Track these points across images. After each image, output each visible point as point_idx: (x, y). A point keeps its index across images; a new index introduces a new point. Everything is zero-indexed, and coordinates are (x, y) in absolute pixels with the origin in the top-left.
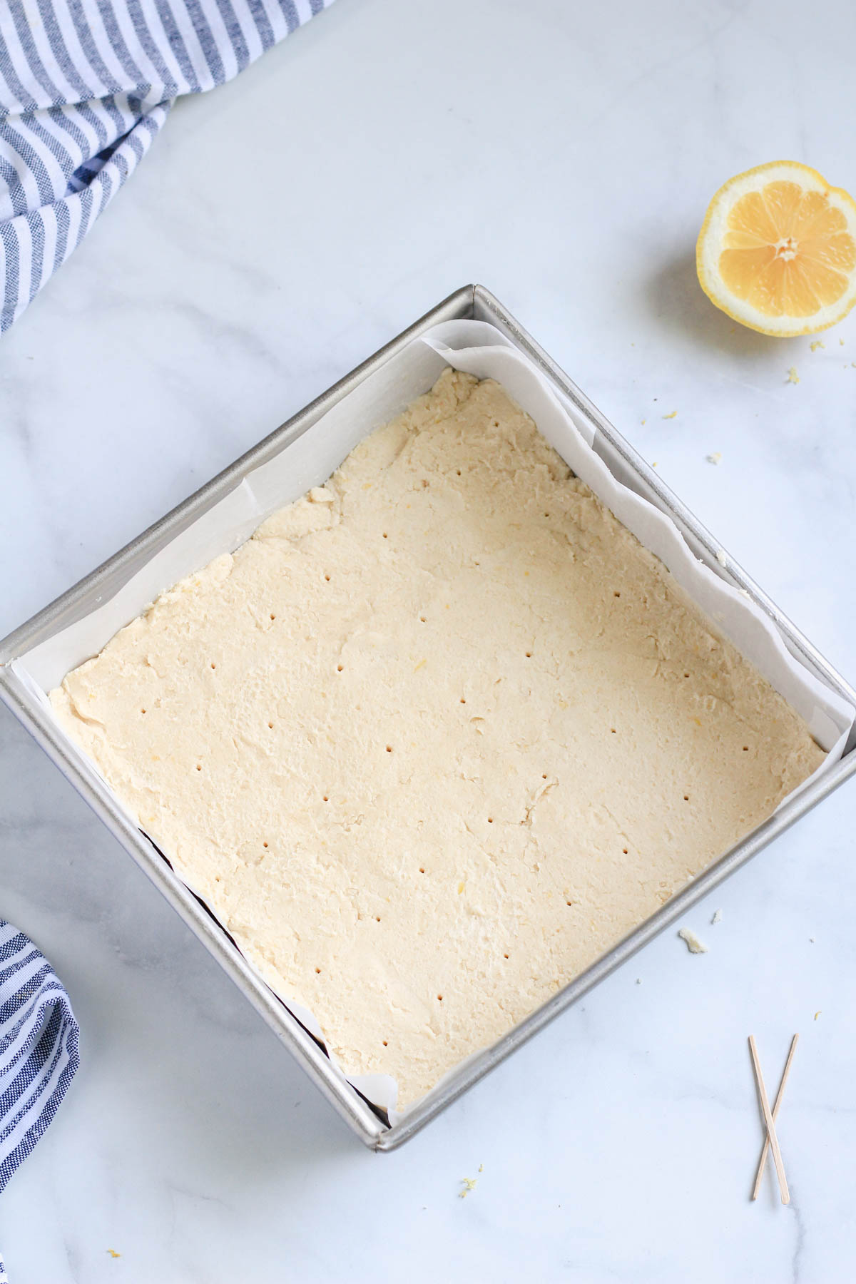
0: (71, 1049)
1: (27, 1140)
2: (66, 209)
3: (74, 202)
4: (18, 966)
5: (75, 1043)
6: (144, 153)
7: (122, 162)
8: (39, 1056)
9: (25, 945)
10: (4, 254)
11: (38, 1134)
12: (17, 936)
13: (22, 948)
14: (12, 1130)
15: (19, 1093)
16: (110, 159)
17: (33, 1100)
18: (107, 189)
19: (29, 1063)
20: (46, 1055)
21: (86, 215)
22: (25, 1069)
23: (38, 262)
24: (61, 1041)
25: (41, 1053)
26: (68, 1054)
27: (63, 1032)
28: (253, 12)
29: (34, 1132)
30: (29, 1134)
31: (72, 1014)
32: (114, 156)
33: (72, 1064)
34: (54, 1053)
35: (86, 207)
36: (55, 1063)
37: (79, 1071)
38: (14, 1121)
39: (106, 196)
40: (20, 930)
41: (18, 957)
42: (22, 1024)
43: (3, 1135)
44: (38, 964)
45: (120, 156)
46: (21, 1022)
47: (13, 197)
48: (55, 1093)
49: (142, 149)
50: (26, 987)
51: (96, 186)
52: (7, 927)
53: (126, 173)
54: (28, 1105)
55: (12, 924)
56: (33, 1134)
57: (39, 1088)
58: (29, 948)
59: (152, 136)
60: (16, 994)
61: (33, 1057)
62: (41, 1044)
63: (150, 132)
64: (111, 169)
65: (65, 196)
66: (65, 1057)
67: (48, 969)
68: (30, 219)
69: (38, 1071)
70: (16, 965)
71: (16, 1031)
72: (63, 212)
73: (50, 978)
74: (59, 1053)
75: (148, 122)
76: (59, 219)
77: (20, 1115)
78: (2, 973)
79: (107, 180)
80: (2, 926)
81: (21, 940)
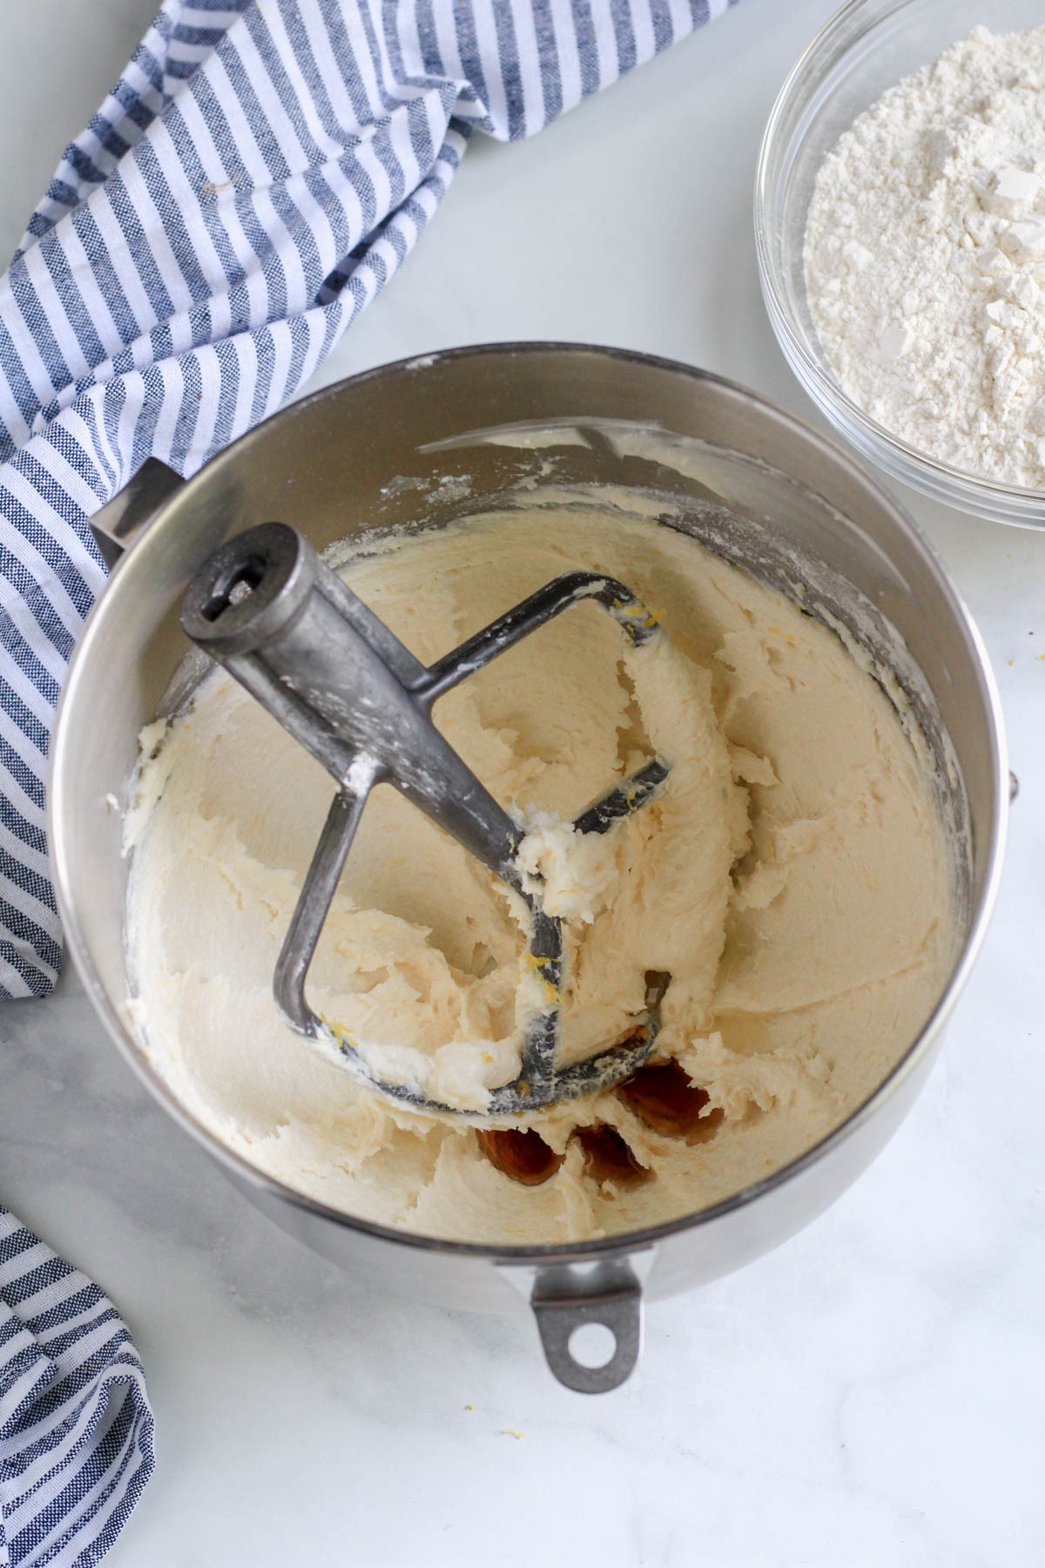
0: (144, 1447)
1: (80, 1563)
2: (306, 328)
3: (317, 319)
4: (85, 1329)
5: (150, 1439)
6: (407, 253)
7: (378, 262)
8: (106, 1452)
9: (98, 1300)
10: (219, 384)
11: (95, 1557)
12: (88, 1287)
13: (94, 1304)
14: (63, 1547)
15: (76, 1499)
16: (364, 259)
17: (94, 1509)
18: (359, 302)
19: (92, 1460)
20: (116, 1451)
21: (330, 336)
22: (87, 1468)
23: (263, 394)
24: (133, 1435)
25: (109, 1447)
26: (140, 1453)
27: (136, 1422)
28: (541, 50)
29: (91, 1554)
31: (146, 1400)
32: (369, 256)
33: (146, 1467)
34: (125, 1449)
35: (332, 325)
36: (125, 1462)
37: (154, 1478)
38: (67, 1536)
39: (357, 310)
40: (90, 1278)
41: (87, 1316)
42: (83, 1406)
43: (50, 1553)
44: (110, 1329)
45: (376, 257)
46: (83, 1404)
47: (232, 298)
48: (122, 1503)
49: (404, 247)
50: (95, 1358)
51: (347, 298)
52: (75, 1275)
53: (384, 280)
54: (87, 1516)
55: (82, 1271)
56: (89, 1556)
57: (103, 1494)
58: (102, 1306)
59: (418, 229)
60: (81, 1366)
61: (98, 1452)
62: (110, 1435)
63: (416, 224)
64: (365, 275)
65: (309, 308)
66: (138, 1458)
67: (124, 1336)
68: (258, 339)
69: (104, 1471)
70: (83, 1327)
71: (76, 1414)
72: (301, 333)
73: (125, 1347)
74: (131, 1450)
75: (414, 210)
76: (295, 340)
77: (75, 1528)
78: (65, 1337)
79: (360, 290)
80: (68, 1273)
81: (92, 1293)
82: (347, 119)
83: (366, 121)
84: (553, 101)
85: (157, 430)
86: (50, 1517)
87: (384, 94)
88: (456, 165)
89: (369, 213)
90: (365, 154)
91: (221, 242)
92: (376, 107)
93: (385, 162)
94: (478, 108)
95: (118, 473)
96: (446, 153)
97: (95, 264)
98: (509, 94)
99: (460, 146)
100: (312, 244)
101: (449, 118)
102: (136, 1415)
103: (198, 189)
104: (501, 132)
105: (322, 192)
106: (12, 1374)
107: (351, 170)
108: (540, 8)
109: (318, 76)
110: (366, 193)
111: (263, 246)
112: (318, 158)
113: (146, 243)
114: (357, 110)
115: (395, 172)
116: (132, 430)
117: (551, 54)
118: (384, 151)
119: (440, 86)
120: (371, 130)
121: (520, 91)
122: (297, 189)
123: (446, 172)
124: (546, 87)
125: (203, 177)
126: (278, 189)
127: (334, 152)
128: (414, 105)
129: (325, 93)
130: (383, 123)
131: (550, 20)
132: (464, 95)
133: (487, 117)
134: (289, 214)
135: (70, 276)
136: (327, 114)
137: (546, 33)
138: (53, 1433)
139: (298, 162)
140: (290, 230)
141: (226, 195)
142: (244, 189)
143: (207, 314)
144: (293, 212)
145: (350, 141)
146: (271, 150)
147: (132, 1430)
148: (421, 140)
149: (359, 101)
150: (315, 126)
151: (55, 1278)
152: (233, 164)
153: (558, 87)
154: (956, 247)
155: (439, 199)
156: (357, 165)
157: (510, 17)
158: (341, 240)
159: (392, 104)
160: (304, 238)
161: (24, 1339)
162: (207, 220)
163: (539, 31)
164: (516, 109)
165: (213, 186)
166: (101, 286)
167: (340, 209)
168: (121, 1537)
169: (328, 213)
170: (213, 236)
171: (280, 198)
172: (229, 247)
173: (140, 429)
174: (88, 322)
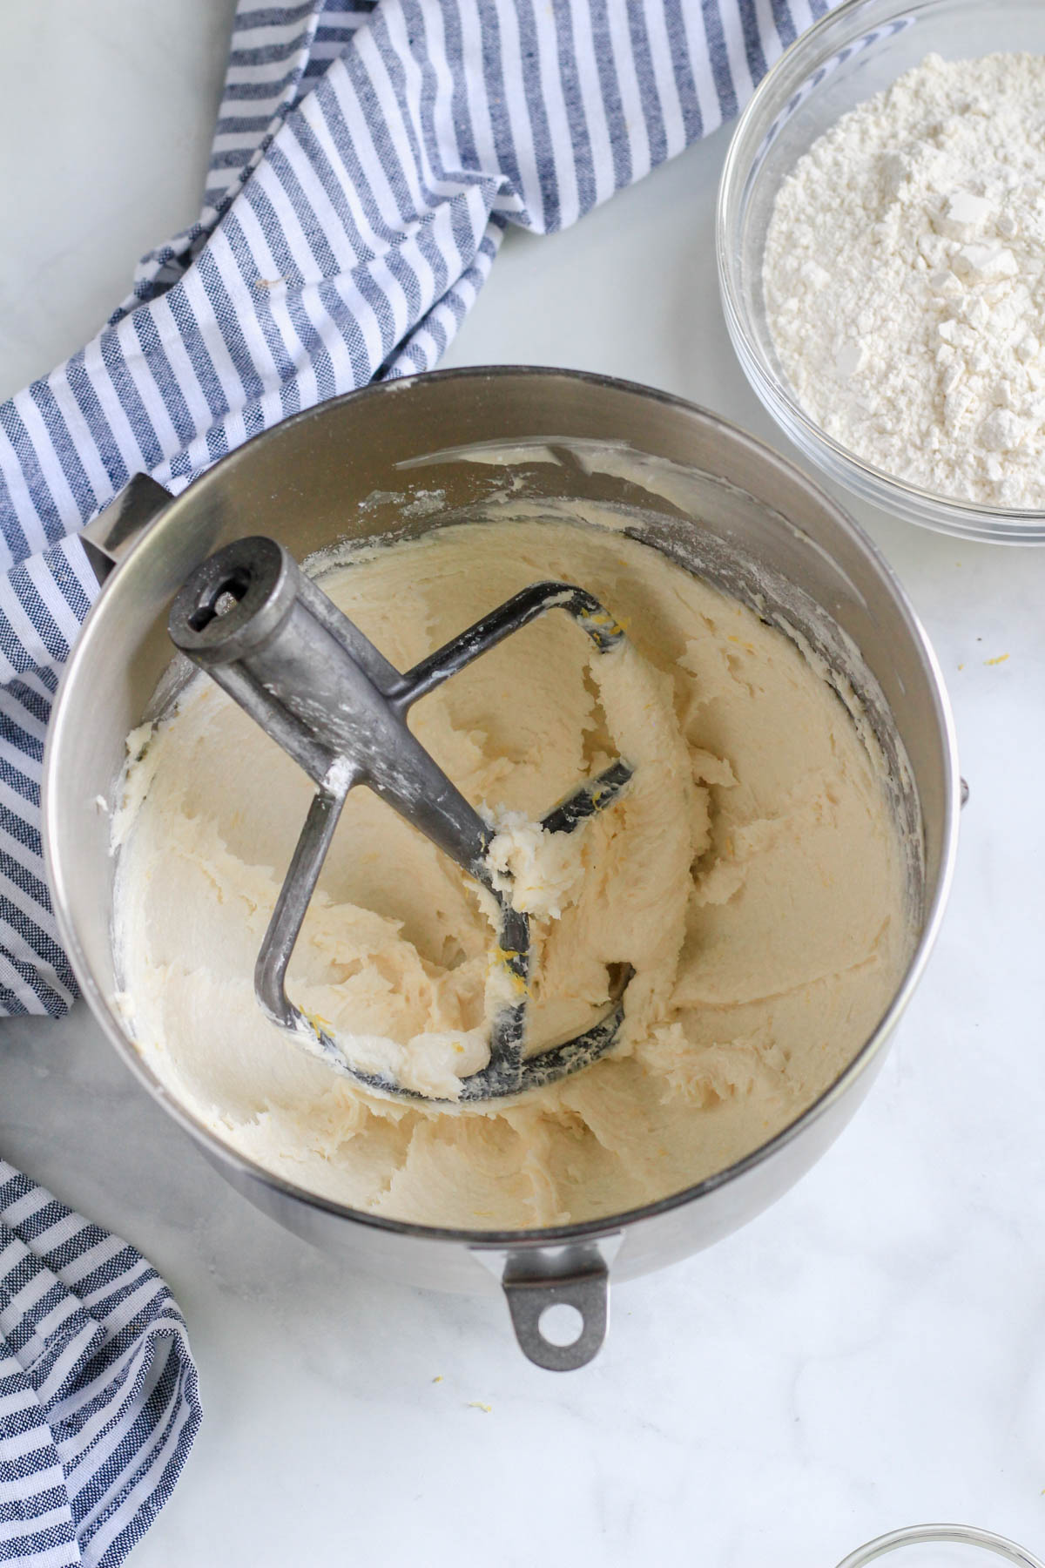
0: (190, 1398)
1: (141, 1515)
4: (128, 1290)
5: (194, 1391)
6: (447, 342)
7: (418, 352)
8: (154, 1407)
9: (136, 1262)
11: (155, 1508)
12: (125, 1249)
13: (133, 1265)
14: (123, 1501)
15: (131, 1454)
17: (149, 1462)
19: (143, 1416)
20: (164, 1405)
22: (138, 1424)
24: (179, 1388)
25: (158, 1402)
26: (188, 1404)
27: (181, 1376)
29: (151, 1505)
30: (145, 1508)
31: (189, 1352)
33: (195, 1417)
34: (173, 1402)
36: (174, 1415)
37: (203, 1426)
38: (125, 1491)
40: (127, 1240)
41: (128, 1278)
43: (111, 1509)
44: (152, 1288)
46: (131, 1361)
48: (175, 1454)
50: (140, 1317)
52: (112, 1240)
54: (142, 1469)
55: (118, 1234)
56: (149, 1508)
57: (155, 1447)
58: (141, 1267)
59: (457, 320)
60: (127, 1326)
61: (148, 1408)
62: (158, 1391)
63: (456, 315)
66: (185, 1409)
67: (166, 1293)
69: (155, 1425)
70: (126, 1289)
71: (125, 1371)
73: (168, 1304)
74: (179, 1402)
75: (453, 300)
77: (132, 1483)
78: (109, 1299)
80: (106, 1237)
81: (129, 1256)
82: (391, 217)
83: (410, 218)
84: (587, 194)
86: (107, 1474)
87: (424, 190)
88: (493, 256)
89: (413, 308)
90: (410, 251)
91: (273, 336)
92: (419, 204)
93: (429, 258)
94: (516, 203)
96: (486, 245)
97: (148, 354)
98: (544, 188)
99: (497, 238)
100: (360, 341)
101: (489, 212)
102: (180, 1369)
103: (251, 285)
104: (537, 225)
105: (370, 289)
106: (63, 1338)
107: (398, 267)
109: (362, 175)
110: (412, 290)
111: (313, 342)
112: (366, 255)
113: (199, 337)
114: (401, 207)
115: (440, 268)
118: (429, 249)
119: (480, 181)
120: (416, 227)
121: (555, 185)
122: (345, 286)
123: (484, 264)
124: (580, 181)
125: (255, 273)
126: (326, 286)
127: (381, 249)
128: (457, 201)
129: (369, 192)
130: (427, 219)
132: (504, 191)
133: (525, 211)
134: (338, 310)
135: (124, 365)
136: (372, 212)
137: (580, 129)
138: (105, 1391)
139: (347, 259)
140: (339, 325)
141: (278, 291)
142: (295, 285)
143: (260, 416)
144: (341, 309)
145: (396, 238)
146: (320, 247)
147: (177, 1383)
148: (463, 234)
149: (403, 198)
150: (363, 224)
151: (94, 1243)
152: (284, 260)
153: (592, 181)
154: (909, 269)
155: (478, 290)
156: (402, 261)
158: (387, 336)
159: (434, 200)
160: (353, 336)
161: (71, 1305)
162: (259, 316)
164: (551, 203)
165: (266, 282)
166: (155, 375)
167: (388, 306)
168: (178, 1487)
169: (376, 310)
170: (266, 332)
171: (328, 294)
172: (281, 342)
174: (140, 407)
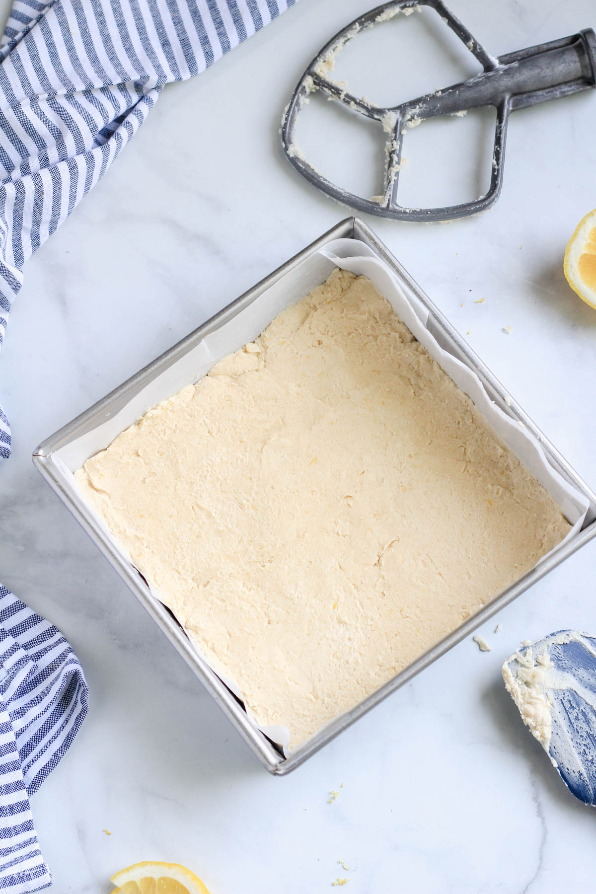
0: (83, 701)
1: (54, 758)
2: (93, 157)
3: (98, 153)
4: (51, 647)
5: (86, 698)
6: (144, 120)
7: (129, 126)
8: (62, 705)
10: (52, 186)
11: (61, 755)
12: (51, 627)
13: (54, 635)
14: (45, 751)
15: (49, 728)
16: (122, 124)
17: (58, 733)
18: (119, 144)
19: (56, 709)
20: (68, 704)
21: (105, 161)
22: (54, 713)
23: (74, 191)
24: (77, 696)
25: (64, 703)
26: (81, 704)
27: (78, 690)
28: (217, 28)
29: (58, 754)
30: (55, 755)
31: (84, 679)
32: (124, 122)
33: (84, 711)
34: (72, 703)
35: (106, 155)
36: (73, 710)
37: (88, 716)
38: (46, 746)
39: (119, 147)
40: (52, 623)
41: (51, 641)
42: (52, 685)
43: (39, 755)
44: (64, 646)
45: (128, 122)
46: (52, 684)
47: (58, 149)
48: (72, 729)
49: (142, 117)
50: (56, 661)
51: (112, 142)
52: (44, 622)
53: (132, 133)
54: (55, 736)
55: (48, 620)
57: (62, 725)
58: (58, 636)
59: (149, 108)
60: (49, 665)
61: (59, 705)
62: (64, 698)
63: (148, 106)
64: (122, 131)
65: (92, 149)
66: (79, 707)
67: (70, 650)
68: (69, 164)
69: (62, 714)
70: (49, 646)
71: (48, 689)
72: (90, 159)
73: (71, 656)
74: (76, 703)
75: (147, 99)
76: (88, 163)
77: (50, 742)
78: (41, 651)
79: (119, 138)
80: (41, 621)
81: (53, 630)
85: (24, 211)
86: (37, 738)
95: (6, 232)
102: (77, 687)
106: (16, 670)
108: (212, 8)
116: (12, 211)
117: (222, 29)
131: (218, 13)
137: (218, 20)
138: (37, 697)
143: (47, 158)
147: (75, 694)
151: (35, 624)
157: (199, 16)
158: (105, 117)
161: (21, 653)
163: (214, 20)
168: (73, 745)
173: (15, 211)
